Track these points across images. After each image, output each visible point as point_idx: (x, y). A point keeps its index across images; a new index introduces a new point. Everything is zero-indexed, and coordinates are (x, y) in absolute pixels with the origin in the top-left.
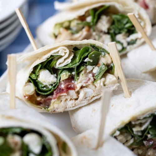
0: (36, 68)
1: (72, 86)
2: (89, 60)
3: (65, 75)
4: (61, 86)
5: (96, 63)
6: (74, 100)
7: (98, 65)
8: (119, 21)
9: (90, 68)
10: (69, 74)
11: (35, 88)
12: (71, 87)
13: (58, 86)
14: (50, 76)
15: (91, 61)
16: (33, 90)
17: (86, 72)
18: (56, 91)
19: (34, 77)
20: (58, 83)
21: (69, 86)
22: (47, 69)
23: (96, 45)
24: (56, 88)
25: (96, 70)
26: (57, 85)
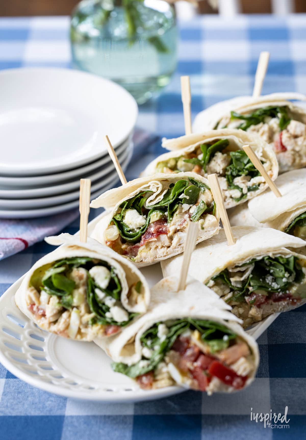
0: (121, 206)
1: (164, 229)
2: (185, 196)
3: (155, 216)
4: (150, 229)
5: (193, 200)
6: (166, 248)
7: (197, 204)
8: (238, 160)
9: (186, 207)
10: (161, 214)
11: (120, 232)
12: (162, 230)
13: (147, 229)
14: (138, 217)
15: (188, 198)
16: (116, 234)
17: (181, 212)
18: (144, 235)
19: (118, 218)
20: (147, 226)
21: (161, 229)
22: (135, 209)
23: (195, 179)
24: (144, 231)
25: (194, 209)
26: (147, 227)
